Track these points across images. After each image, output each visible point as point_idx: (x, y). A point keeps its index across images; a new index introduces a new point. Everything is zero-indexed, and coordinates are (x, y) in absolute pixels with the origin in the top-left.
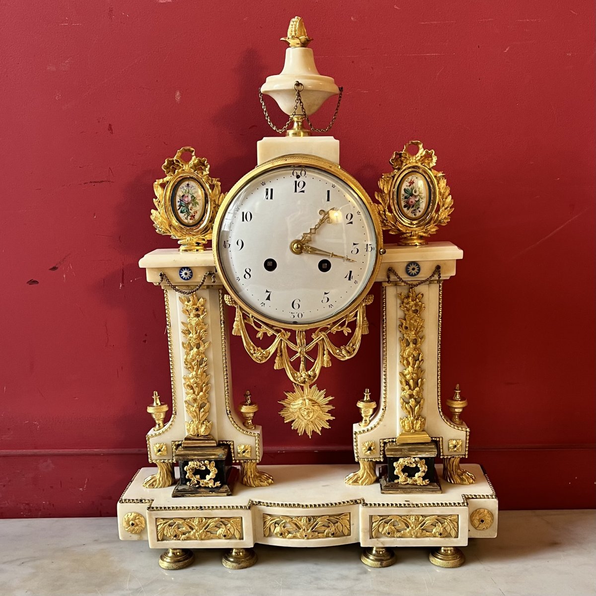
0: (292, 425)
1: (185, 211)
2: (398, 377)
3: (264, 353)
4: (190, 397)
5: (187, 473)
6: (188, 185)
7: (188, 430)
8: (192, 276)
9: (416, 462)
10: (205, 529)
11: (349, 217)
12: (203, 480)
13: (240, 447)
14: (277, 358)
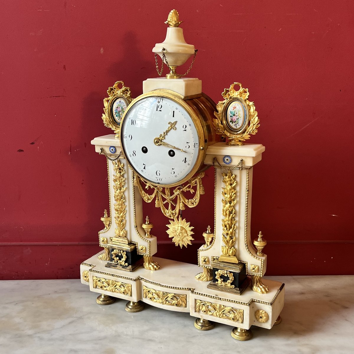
0: (173, 240)
1: (118, 115)
2: (221, 222)
3: (149, 197)
4: (116, 215)
5: (113, 255)
6: (120, 101)
8: (115, 151)
9: (227, 273)
10: (115, 286)
11: (185, 127)
12: (120, 261)
13: (140, 246)
14: (156, 201)
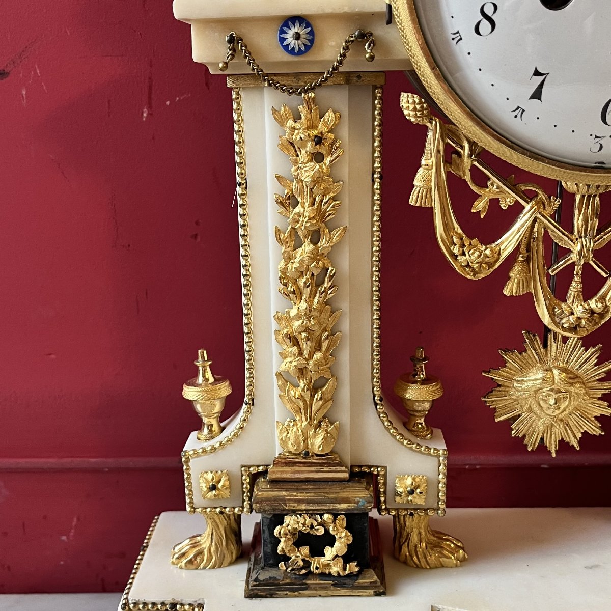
0: (513, 426)
3: (488, 252)
4: (290, 364)
5: (280, 541)
7: (284, 442)
8: (312, 41)
12: (316, 558)
13: (402, 479)
14: (517, 267)
